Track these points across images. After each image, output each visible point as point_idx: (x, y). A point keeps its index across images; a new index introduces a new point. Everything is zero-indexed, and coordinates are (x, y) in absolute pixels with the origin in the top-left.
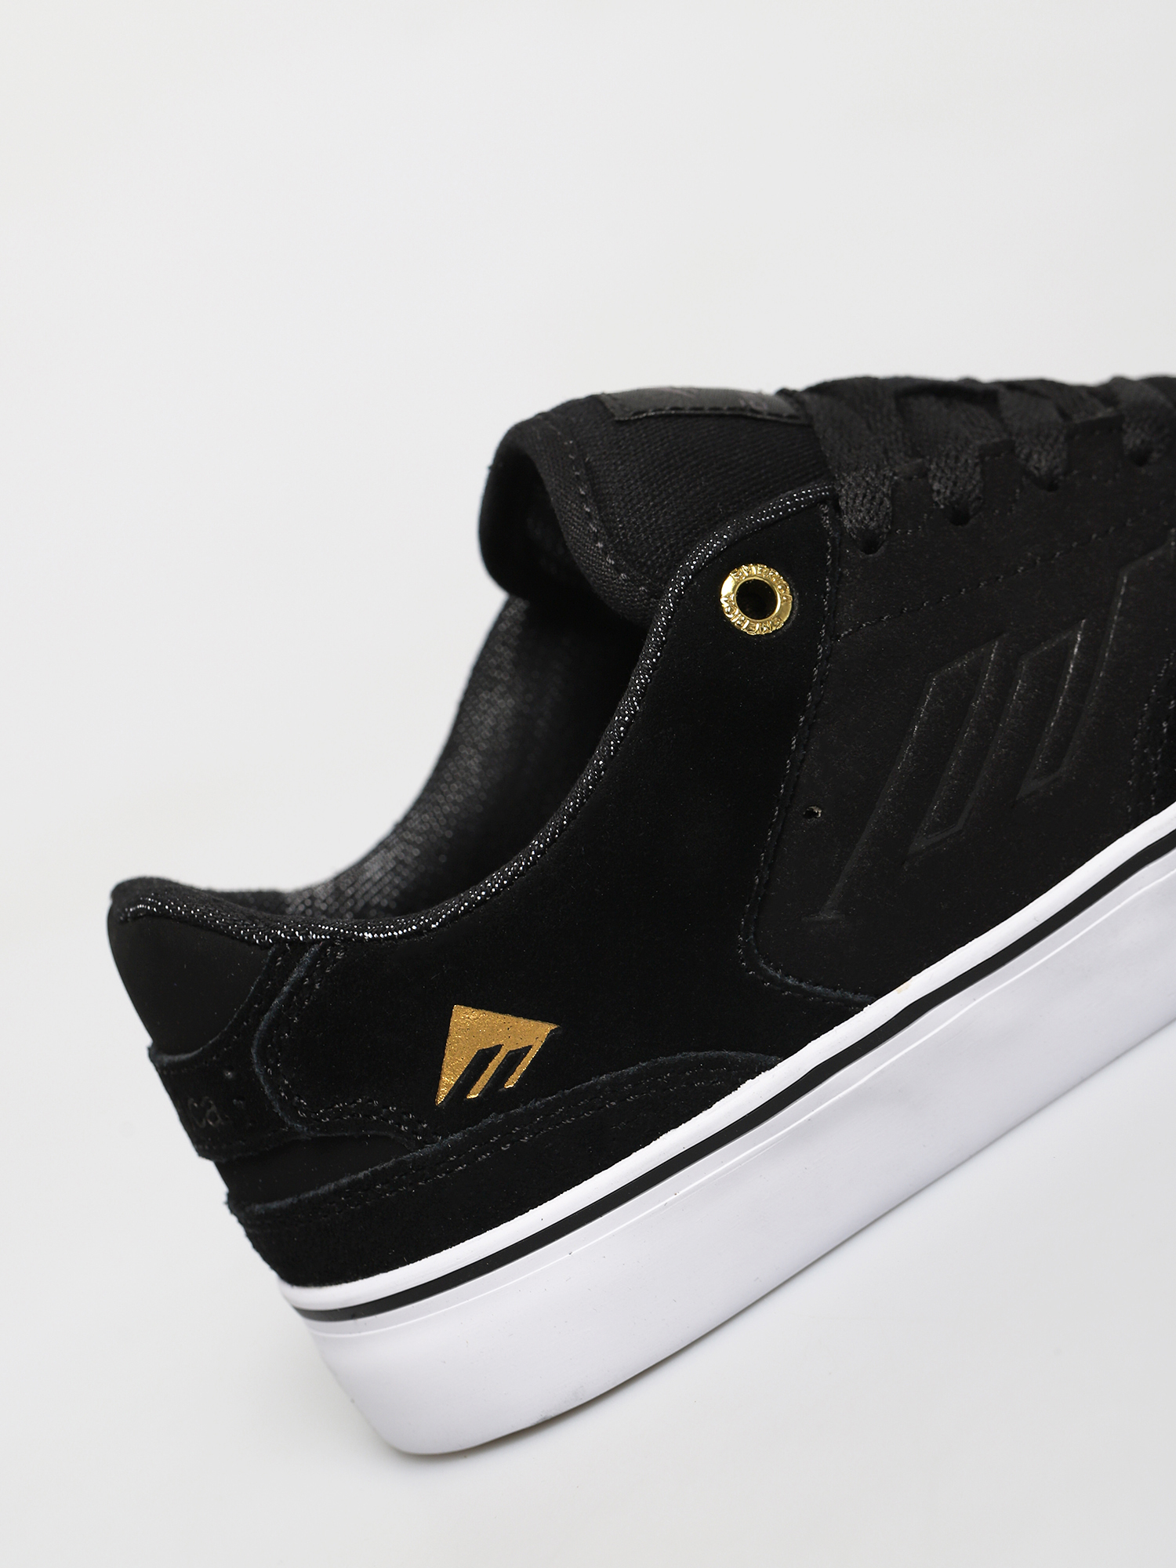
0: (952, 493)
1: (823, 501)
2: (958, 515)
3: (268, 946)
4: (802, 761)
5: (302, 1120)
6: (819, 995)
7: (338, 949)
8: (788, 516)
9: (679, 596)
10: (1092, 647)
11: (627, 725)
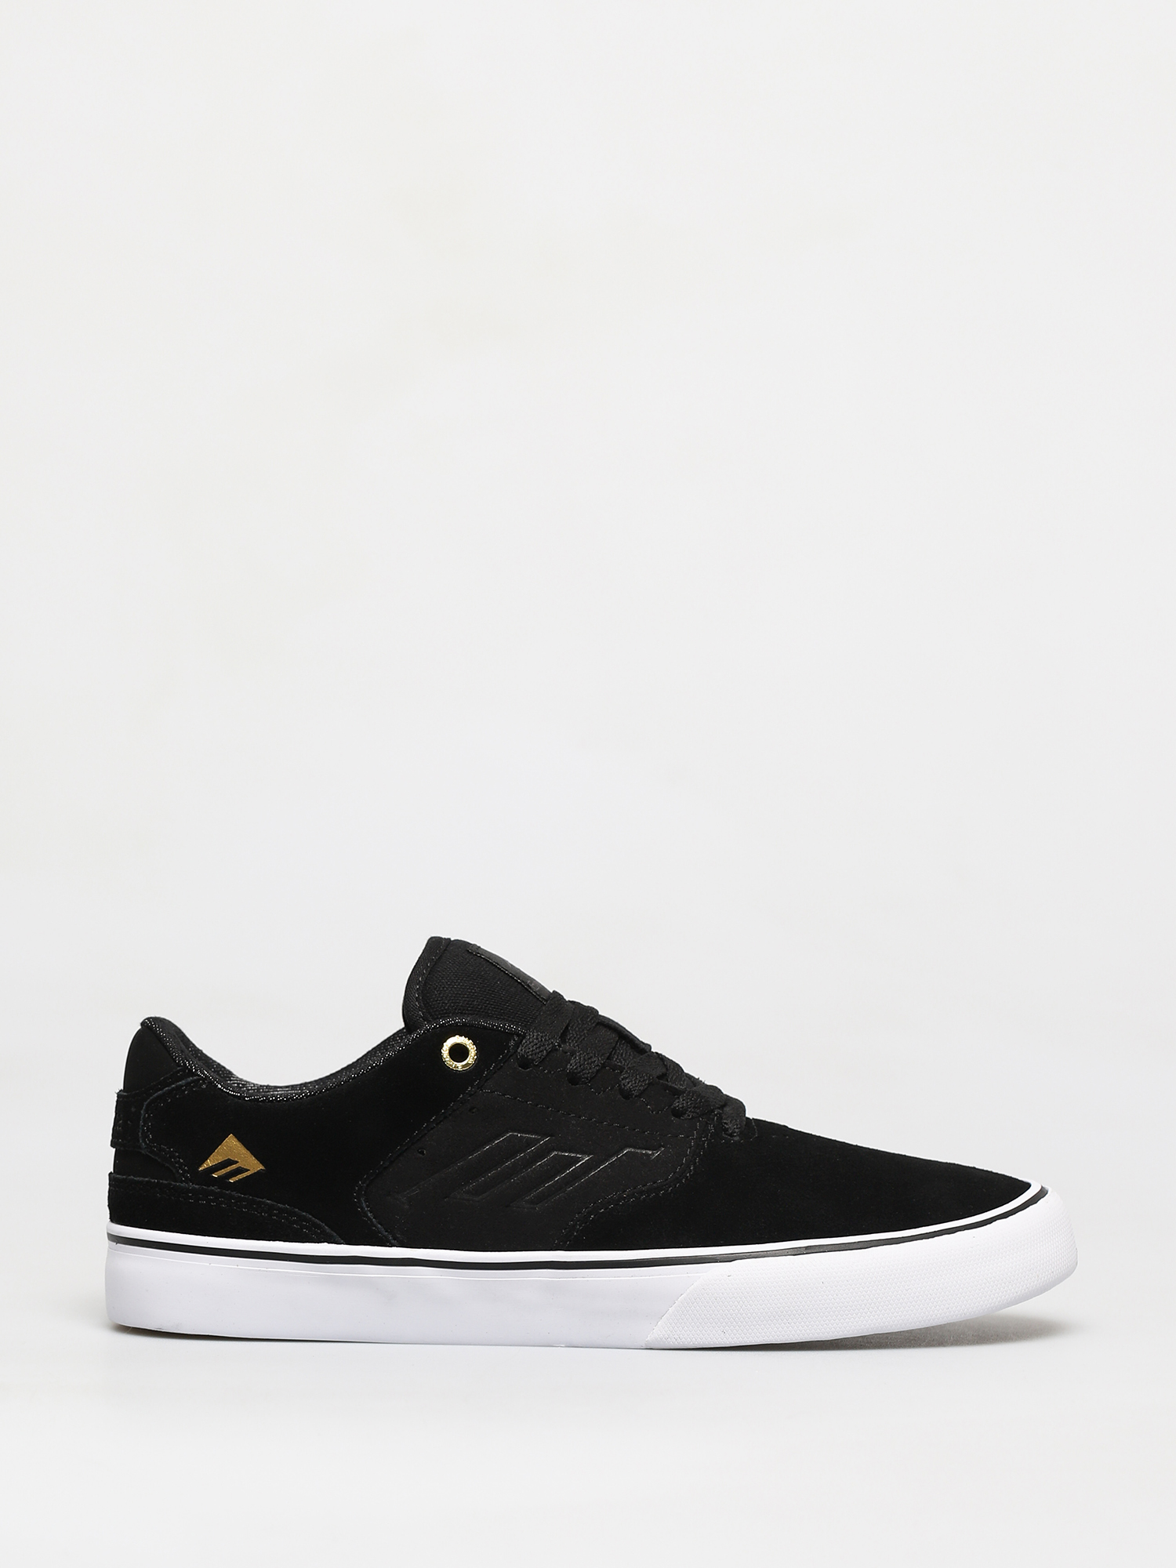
0: (576, 1069)
1: (518, 1035)
2: (573, 1079)
3: (180, 1066)
4: (432, 1129)
5: (146, 1143)
6: (378, 1228)
7: (205, 1083)
8: (497, 1030)
9: (428, 1030)
10: (587, 1168)
11: (373, 1067)
